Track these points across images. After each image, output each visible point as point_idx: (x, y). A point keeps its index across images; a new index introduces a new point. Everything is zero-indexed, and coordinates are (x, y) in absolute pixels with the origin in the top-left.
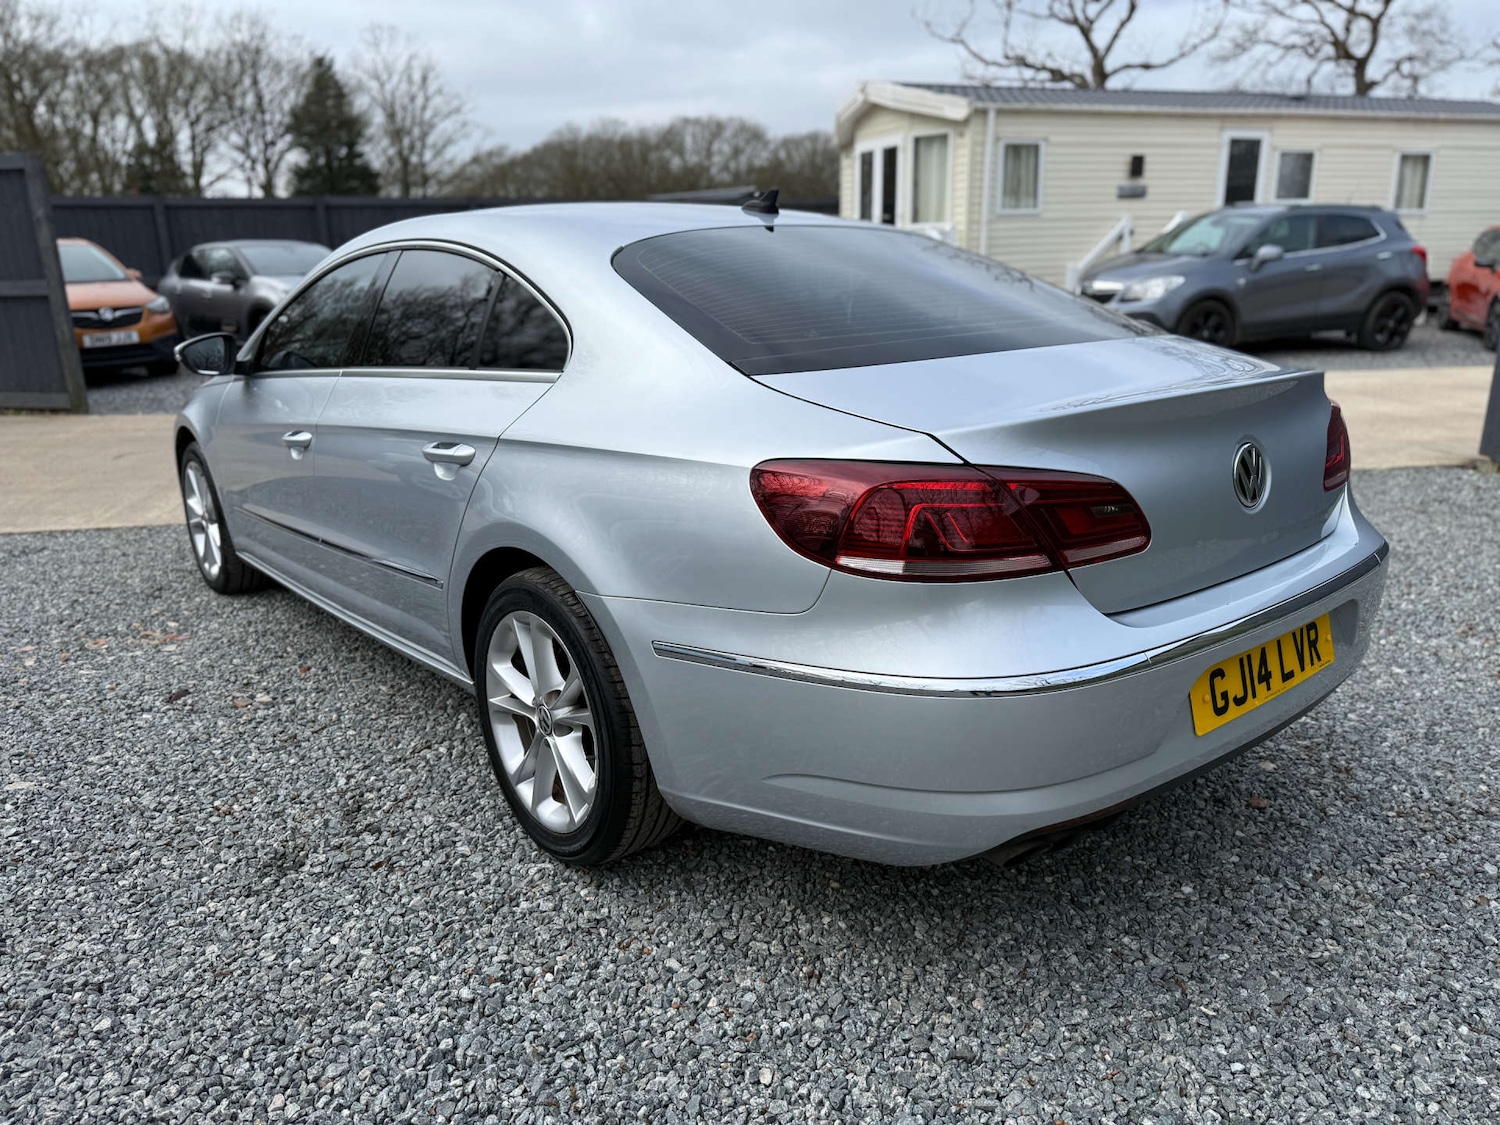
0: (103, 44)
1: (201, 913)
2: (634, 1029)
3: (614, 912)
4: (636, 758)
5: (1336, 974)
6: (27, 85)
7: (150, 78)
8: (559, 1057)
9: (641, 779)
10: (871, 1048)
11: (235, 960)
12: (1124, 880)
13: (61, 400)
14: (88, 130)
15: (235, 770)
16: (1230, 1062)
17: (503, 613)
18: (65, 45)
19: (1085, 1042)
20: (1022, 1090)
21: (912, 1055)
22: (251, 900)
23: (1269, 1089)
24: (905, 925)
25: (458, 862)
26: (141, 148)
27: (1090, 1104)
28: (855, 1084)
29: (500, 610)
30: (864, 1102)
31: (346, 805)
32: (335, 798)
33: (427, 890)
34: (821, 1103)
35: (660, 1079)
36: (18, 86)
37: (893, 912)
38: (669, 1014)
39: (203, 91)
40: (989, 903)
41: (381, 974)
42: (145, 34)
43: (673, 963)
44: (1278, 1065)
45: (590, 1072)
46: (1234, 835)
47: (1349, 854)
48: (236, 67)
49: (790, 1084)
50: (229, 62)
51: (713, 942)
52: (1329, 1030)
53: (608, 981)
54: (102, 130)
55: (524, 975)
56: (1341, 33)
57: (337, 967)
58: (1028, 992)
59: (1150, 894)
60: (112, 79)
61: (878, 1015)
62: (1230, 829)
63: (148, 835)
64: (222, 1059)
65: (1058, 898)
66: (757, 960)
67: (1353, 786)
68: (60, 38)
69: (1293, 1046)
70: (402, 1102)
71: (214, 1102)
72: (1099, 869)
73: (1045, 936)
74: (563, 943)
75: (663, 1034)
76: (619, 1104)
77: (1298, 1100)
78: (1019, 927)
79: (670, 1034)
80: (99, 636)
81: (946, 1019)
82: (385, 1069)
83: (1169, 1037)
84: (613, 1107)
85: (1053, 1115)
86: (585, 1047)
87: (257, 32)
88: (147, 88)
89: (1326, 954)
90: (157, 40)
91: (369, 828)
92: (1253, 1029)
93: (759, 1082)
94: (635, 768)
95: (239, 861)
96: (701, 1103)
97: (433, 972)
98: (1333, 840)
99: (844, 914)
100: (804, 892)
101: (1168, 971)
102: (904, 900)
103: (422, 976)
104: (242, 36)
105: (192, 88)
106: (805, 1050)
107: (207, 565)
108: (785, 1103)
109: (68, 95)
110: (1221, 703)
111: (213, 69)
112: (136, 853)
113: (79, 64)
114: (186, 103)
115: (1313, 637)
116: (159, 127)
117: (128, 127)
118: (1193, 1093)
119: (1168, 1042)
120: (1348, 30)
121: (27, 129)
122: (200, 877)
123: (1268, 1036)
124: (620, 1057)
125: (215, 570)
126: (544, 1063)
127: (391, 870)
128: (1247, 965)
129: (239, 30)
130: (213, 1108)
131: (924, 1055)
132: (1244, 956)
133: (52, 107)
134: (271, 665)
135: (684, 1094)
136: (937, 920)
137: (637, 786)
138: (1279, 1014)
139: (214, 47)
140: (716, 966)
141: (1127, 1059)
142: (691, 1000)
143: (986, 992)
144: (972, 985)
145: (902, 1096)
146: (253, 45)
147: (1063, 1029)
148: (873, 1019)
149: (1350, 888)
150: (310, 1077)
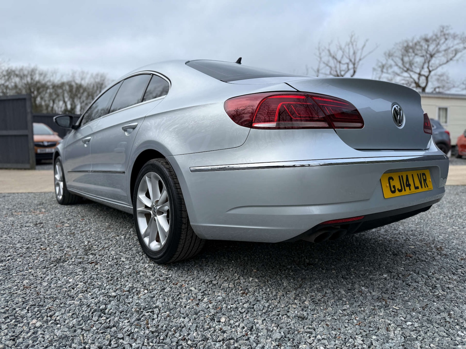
0: (58, 81)
1: (26, 272)
2: (175, 305)
3: (173, 276)
4: (184, 216)
5: (445, 300)
6: (36, 93)
7: (71, 91)
8: (144, 312)
9: (185, 224)
10: (265, 313)
11: (33, 284)
12: (362, 273)
13: (28, 166)
14: (51, 105)
15: (51, 240)
16: (406, 322)
17: (143, 175)
18: (48, 81)
19: (348, 315)
20: (324, 327)
21: (280, 316)
22: (44, 270)
23: (422, 331)
24: (280, 282)
25: (120, 263)
26: (66, 110)
27: (351, 332)
28: (258, 323)
29: (142, 174)
30: (260, 327)
31: (86, 248)
32: (83, 247)
33: (108, 269)
34: (244, 328)
35: (182, 319)
36: (33, 93)
37: (276, 278)
38: (188, 302)
39: (85, 94)
40: (312, 277)
41: (84, 289)
42: (70, 79)
43: (193, 289)
44: (425, 324)
45: (155, 316)
46: (401, 263)
47: (445, 269)
48: (95, 88)
49: (232, 322)
50: (94, 87)
51: (208, 283)
52: (445, 315)
53: (167, 292)
54: (55, 105)
55: (137, 290)
56: (417, 80)
57: (69, 287)
58: (326, 301)
59: (371, 276)
60: (60, 91)
61: (268, 304)
62: (400, 261)
63: (15, 253)
64: (17, 309)
65: (337, 276)
66: (224, 289)
67: (444, 252)
68: (46, 80)
69: (430, 318)
70: (81, 323)
71: (10, 321)
72: (352, 270)
73: (332, 286)
74: (153, 283)
75: (185, 307)
76: (165, 326)
77: (435, 335)
78: (323, 283)
79: (188, 307)
80: (19, 212)
81: (294, 306)
82: (77, 313)
83: (381, 314)
84: (162, 327)
85: (336, 335)
86: (155, 310)
87: (103, 79)
88: (69, 94)
89: (440, 294)
90: (74, 81)
91: (92, 254)
92: (414, 313)
93: (220, 322)
94: (183, 219)
95: (44, 260)
96: (197, 326)
97: (103, 289)
98: (438, 265)
99: (258, 278)
100: (244, 272)
101: (379, 297)
102: (280, 275)
103: (99, 290)
104: (98, 80)
105: (83, 93)
106: (239, 313)
107: (58, 197)
108: (229, 327)
109: (47, 95)
110: (393, 189)
111: (89, 89)
112: (9, 258)
113: (51, 87)
114: (80, 98)
115: (425, 178)
116: (71, 105)
117: (63, 104)
118: (392, 330)
119: (381, 316)
120: (419, 79)
121: (34, 104)
122: (29, 263)
123: (420, 315)
124: (168, 313)
125: (61, 197)
126: (139, 314)
127: (97, 264)
128: (410, 296)
129: (97, 78)
130: (9, 322)
131: (285, 316)
132: (409, 293)
133: (42, 98)
134: (72, 219)
135: (191, 324)
136: (292, 281)
137: (184, 226)
138: (424, 310)
139: (90, 83)
140: (208, 290)
141: (365, 320)
142: (198, 298)
143: (310, 300)
144: (304, 298)
145: (276, 327)
146: (101, 83)
147: (340, 310)
148: (266, 305)
149: (447, 277)
150: (49, 315)
